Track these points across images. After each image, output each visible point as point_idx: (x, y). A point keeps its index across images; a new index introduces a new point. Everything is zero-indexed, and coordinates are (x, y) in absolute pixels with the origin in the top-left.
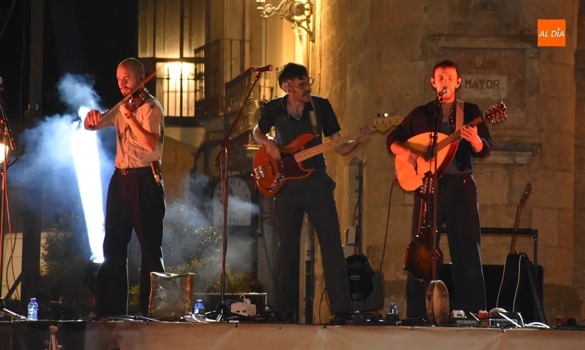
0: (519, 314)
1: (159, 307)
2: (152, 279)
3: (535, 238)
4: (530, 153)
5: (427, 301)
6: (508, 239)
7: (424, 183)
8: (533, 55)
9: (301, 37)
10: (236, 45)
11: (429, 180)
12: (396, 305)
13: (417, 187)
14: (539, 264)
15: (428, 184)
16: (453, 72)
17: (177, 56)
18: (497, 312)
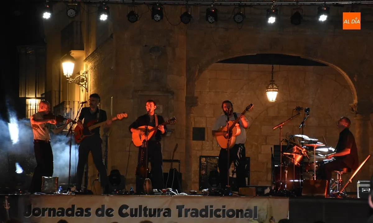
0: (177, 190)
1: (45, 189)
2: (43, 179)
3: (179, 163)
4: (171, 133)
5: (144, 186)
6: (170, 164)
7: (143, 143)
8: (171, 98)
9: (83, 91)
10: (57, 93)
11: (145, 143)
12: (133, 188)
13: (140, 145)
14: (180, 172)
15: (144, 144)
16: (152, 104)
17: (34, 97)
18: (169, 190)
